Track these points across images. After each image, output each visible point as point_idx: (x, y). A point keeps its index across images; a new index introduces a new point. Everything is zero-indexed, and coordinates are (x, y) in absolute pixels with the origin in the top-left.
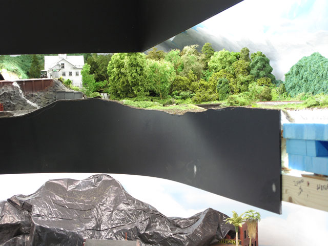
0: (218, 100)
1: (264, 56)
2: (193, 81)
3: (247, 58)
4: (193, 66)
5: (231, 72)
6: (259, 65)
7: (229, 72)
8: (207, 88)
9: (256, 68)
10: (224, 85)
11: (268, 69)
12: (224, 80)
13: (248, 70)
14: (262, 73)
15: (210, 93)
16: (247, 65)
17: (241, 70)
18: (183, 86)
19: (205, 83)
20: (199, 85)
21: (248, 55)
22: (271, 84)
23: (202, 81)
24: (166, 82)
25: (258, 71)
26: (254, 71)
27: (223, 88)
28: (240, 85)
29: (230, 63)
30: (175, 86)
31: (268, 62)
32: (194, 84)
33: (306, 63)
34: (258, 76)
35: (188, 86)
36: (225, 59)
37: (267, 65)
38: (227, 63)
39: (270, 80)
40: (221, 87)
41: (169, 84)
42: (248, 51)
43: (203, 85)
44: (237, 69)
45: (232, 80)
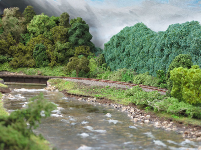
0: (34, 67)
1: (84, 23)
2: (11, 45)
3: (67, 24)
4: (12, 29)
5: (49, 38)
6: (78, 32)
7: (47, 38)
8: (25, 52)
9: (74, 35)
10: (40, 52)
11: (87, 37)
12: (41, 46)
13: (66, 37)
14: (81, 41)
15: (28, 59)
16: (65, 31)
17: (59, 37)
19: (24, 48)
20: (17, 50)
21: (68, 20)
22: (90, 53)
23: (20, 46)
25: (77, 38)
26: (72, 39)
27: (40, 55)
28: (57, 53)
29: (49, 28)
31: (87, 29)
32: (12, 48)
33: (129, 35)
34: (76, 44)
35: (6, 50)
36: (43, 24)
37: (86, 32)
38: (45, 28)
39: (89, 48)
40: (38, 54)
42: (68, 16)
43: (21, 49)
44: (55, 35)
45: (49, 46)
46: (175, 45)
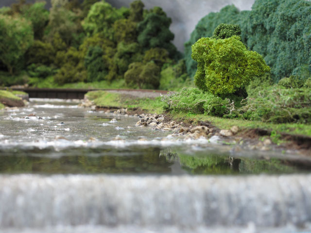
0: (86, 81)
1: (163, 14)
2: (59, 50)
3: (139, 16)
4: (62, 26)
5: (111, 38)
6: (149, 26)
7: (108, 38)
8: (77, 61)
9: (145, 32)
10: (95, 59)
11: (163, 34)
12: (97, 49)
13: (133, 35)
14: (154, 41)
15: (80, 70)
16: (132, 27)
17: (123, 35)
18: (44, 57)
19: (75, 54)
20: (66, 57)
21: (141, 12)
22: (169, 60)
23: (71, 51)
24: (16, 50)
25: (149, 37)
26: (141, 38)
27: (94, 63)
28: (118, 59)
29: (110, 22)
30: (33, 56)
31: (167, 23)
32: (60, 54)
33: (211, 24)
34: (147, 45)
35: (51, 58)
37: (163, 28)
38: (105, 23)
39: (166, 52)
40: (91, 61)
41: (20, 53)
42: (141, 5)
44: (118, 34)
45: (108, 50)
46: (259, 29)
